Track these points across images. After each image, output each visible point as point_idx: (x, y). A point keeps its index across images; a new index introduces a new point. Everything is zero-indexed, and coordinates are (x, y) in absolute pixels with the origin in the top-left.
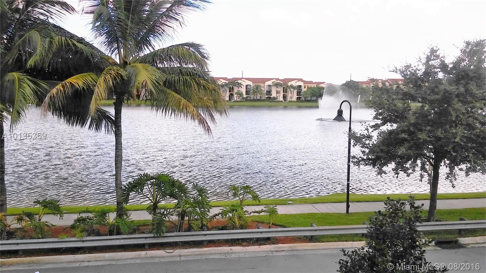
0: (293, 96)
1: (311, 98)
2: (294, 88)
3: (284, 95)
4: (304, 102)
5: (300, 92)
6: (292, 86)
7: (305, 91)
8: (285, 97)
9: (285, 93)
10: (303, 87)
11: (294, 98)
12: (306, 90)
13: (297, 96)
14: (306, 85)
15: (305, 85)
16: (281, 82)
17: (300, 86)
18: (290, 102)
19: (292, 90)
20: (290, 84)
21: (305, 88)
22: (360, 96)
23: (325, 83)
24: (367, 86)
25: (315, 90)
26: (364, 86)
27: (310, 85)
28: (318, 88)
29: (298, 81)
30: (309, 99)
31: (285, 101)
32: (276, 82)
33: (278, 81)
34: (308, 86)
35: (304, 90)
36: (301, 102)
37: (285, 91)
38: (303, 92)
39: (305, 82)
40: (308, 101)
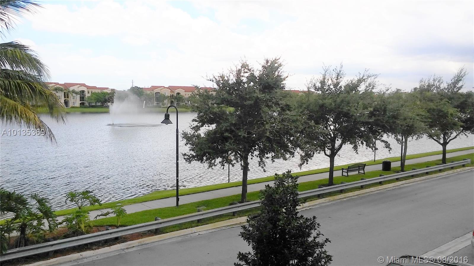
0: (75, 101)
1: (96, 103)
2: (76, 93)
3: (65, 100)
4: (89, 107)
5: (83, 98)
6: (74, 92)
7: (89, 97)
8: (66, 103)
9: (66, 98)
10: (86, 93)
11: (78, 103)
12: (89, 95)
13: (80, 101)
14: (90, 91)
15: (88, 90)
16: (61, 87)
17: (83, 91)
18: (73, 107)
19: (74, 95)
20: (71, 89)
21: (89, 93)
22: (145, 101)
23: (108, 88)
24: (151, 92)
25: (100, 96)
26: (148, 92)
27: (94, 91)
28: (102, 93)
29: (80, 86)
30: (94, 104)
31: (66, 107)
32: (55, 86)
33: (58, 86)
34: (92, 91)
35: (87, 95)
36: (85, 108)
37: (66, 95)
38: (87, 97)
39: (88, 87)
40: (93, 107)
